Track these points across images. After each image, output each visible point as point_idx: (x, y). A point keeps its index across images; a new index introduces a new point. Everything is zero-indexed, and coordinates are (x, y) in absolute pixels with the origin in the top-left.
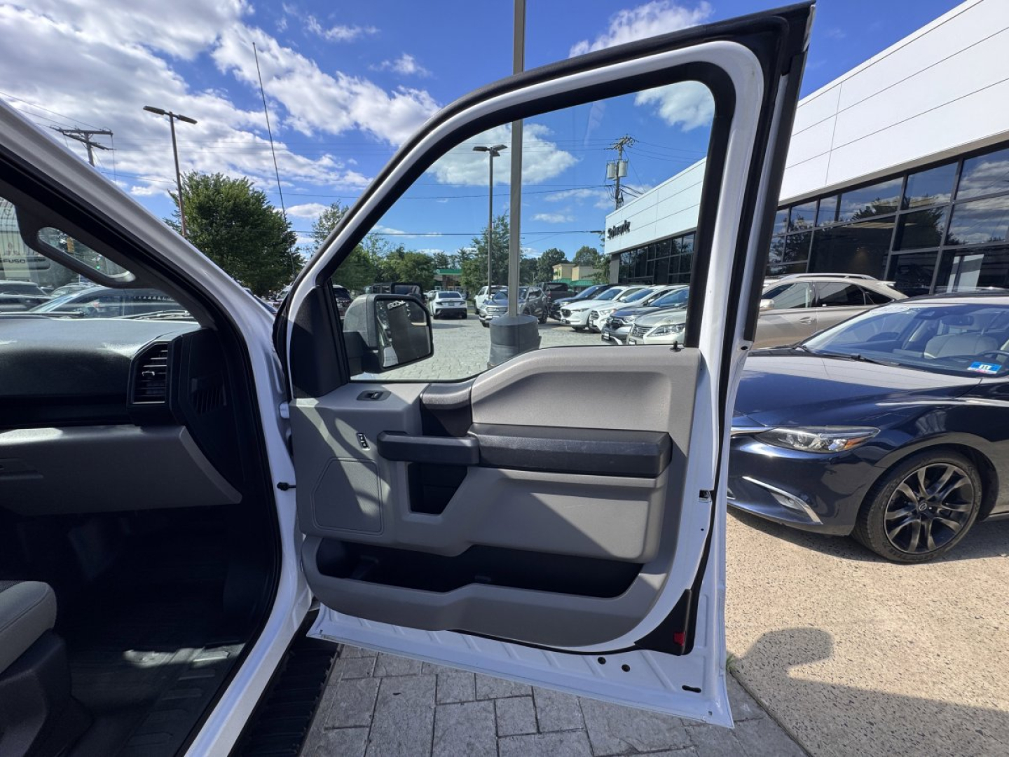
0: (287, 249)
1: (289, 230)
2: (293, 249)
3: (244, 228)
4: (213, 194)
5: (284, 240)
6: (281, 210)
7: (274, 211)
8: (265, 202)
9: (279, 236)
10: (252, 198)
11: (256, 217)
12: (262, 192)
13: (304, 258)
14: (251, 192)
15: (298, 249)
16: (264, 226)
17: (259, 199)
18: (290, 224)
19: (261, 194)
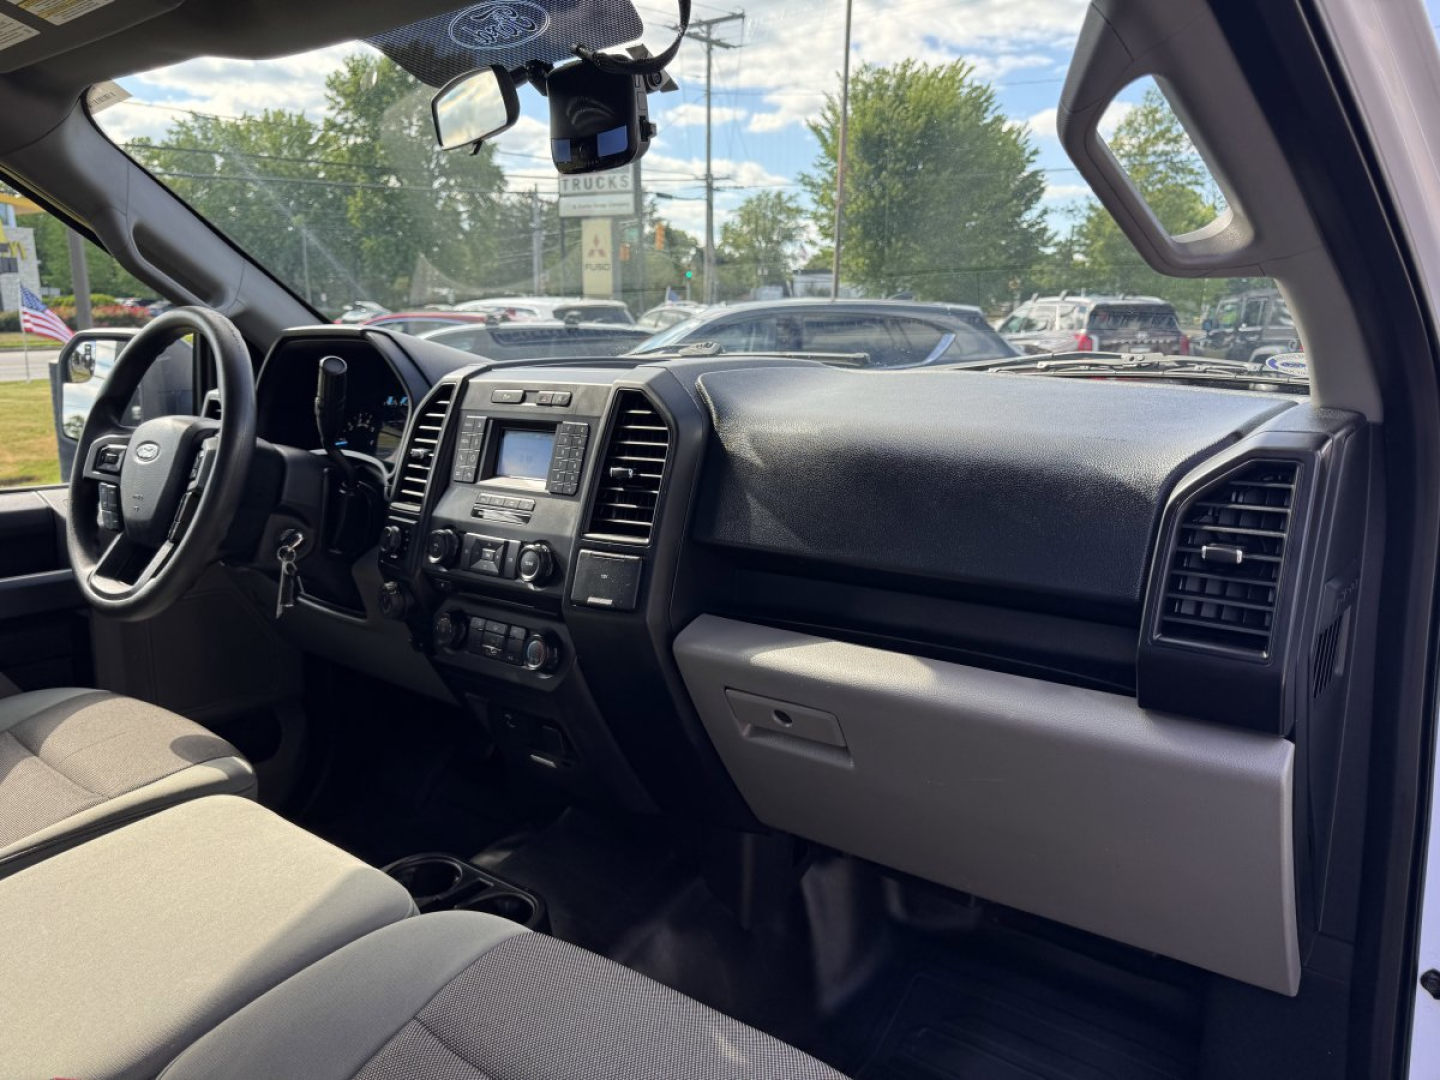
0: (1019, 214)
1: (1030, 169)
2: (1029, 216)
3: (938, 174)
4: (890, 106)
5: (1019, 194)
6: (1018, 124)
7: (1005, 128)
8: (991, 108)
9: (1008, 186)
10: (966, 102)
11: (967, 146)
12: (989, 87)
13: (1056, 234)
14: (965, 91)
15: (1045, 212)
16: (981, 165)
17: (979, 101)
18: (1035, 153)
19: (985, 91)
